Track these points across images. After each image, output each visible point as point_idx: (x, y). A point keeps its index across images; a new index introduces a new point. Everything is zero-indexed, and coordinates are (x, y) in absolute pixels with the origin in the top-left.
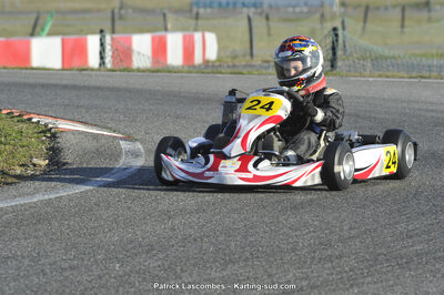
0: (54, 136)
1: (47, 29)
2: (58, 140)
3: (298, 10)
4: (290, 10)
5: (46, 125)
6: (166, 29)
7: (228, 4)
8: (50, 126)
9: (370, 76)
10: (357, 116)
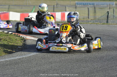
0: (25, 41)
1: (33, 10)
2: (26, 42)
3: (104, 6)
4: (102, 6)
5: (23, 37)
6: (66, 11)
7: (85, 4)
8: (24, 38)
9: (116, 25)
10: (109, 36)
